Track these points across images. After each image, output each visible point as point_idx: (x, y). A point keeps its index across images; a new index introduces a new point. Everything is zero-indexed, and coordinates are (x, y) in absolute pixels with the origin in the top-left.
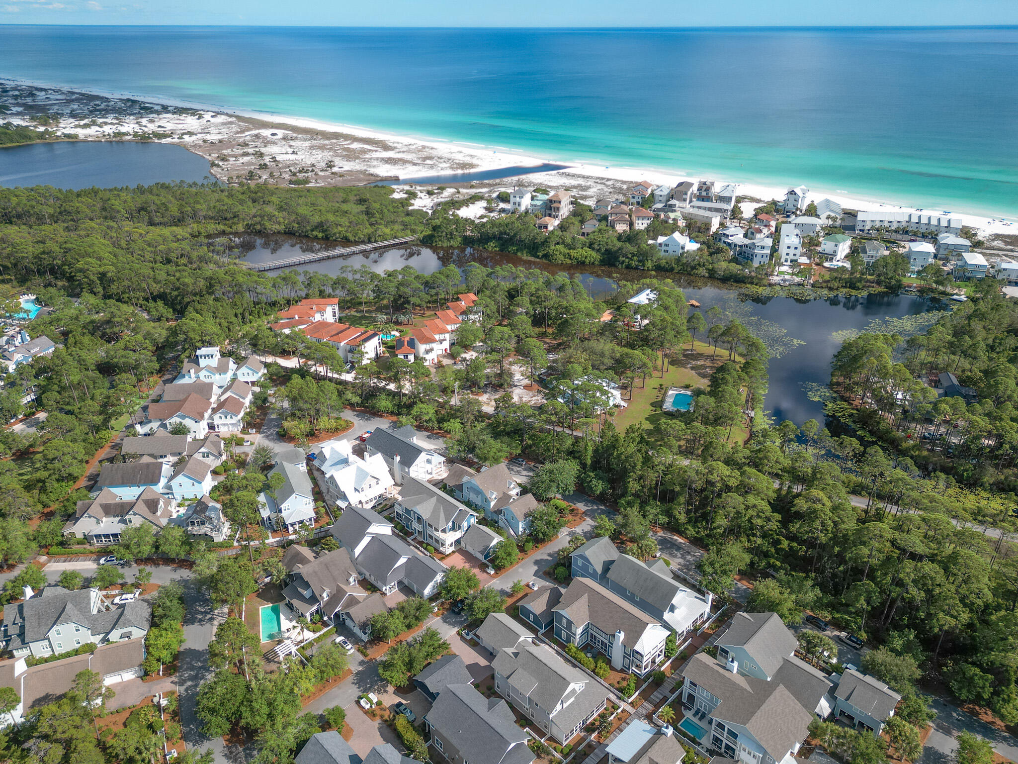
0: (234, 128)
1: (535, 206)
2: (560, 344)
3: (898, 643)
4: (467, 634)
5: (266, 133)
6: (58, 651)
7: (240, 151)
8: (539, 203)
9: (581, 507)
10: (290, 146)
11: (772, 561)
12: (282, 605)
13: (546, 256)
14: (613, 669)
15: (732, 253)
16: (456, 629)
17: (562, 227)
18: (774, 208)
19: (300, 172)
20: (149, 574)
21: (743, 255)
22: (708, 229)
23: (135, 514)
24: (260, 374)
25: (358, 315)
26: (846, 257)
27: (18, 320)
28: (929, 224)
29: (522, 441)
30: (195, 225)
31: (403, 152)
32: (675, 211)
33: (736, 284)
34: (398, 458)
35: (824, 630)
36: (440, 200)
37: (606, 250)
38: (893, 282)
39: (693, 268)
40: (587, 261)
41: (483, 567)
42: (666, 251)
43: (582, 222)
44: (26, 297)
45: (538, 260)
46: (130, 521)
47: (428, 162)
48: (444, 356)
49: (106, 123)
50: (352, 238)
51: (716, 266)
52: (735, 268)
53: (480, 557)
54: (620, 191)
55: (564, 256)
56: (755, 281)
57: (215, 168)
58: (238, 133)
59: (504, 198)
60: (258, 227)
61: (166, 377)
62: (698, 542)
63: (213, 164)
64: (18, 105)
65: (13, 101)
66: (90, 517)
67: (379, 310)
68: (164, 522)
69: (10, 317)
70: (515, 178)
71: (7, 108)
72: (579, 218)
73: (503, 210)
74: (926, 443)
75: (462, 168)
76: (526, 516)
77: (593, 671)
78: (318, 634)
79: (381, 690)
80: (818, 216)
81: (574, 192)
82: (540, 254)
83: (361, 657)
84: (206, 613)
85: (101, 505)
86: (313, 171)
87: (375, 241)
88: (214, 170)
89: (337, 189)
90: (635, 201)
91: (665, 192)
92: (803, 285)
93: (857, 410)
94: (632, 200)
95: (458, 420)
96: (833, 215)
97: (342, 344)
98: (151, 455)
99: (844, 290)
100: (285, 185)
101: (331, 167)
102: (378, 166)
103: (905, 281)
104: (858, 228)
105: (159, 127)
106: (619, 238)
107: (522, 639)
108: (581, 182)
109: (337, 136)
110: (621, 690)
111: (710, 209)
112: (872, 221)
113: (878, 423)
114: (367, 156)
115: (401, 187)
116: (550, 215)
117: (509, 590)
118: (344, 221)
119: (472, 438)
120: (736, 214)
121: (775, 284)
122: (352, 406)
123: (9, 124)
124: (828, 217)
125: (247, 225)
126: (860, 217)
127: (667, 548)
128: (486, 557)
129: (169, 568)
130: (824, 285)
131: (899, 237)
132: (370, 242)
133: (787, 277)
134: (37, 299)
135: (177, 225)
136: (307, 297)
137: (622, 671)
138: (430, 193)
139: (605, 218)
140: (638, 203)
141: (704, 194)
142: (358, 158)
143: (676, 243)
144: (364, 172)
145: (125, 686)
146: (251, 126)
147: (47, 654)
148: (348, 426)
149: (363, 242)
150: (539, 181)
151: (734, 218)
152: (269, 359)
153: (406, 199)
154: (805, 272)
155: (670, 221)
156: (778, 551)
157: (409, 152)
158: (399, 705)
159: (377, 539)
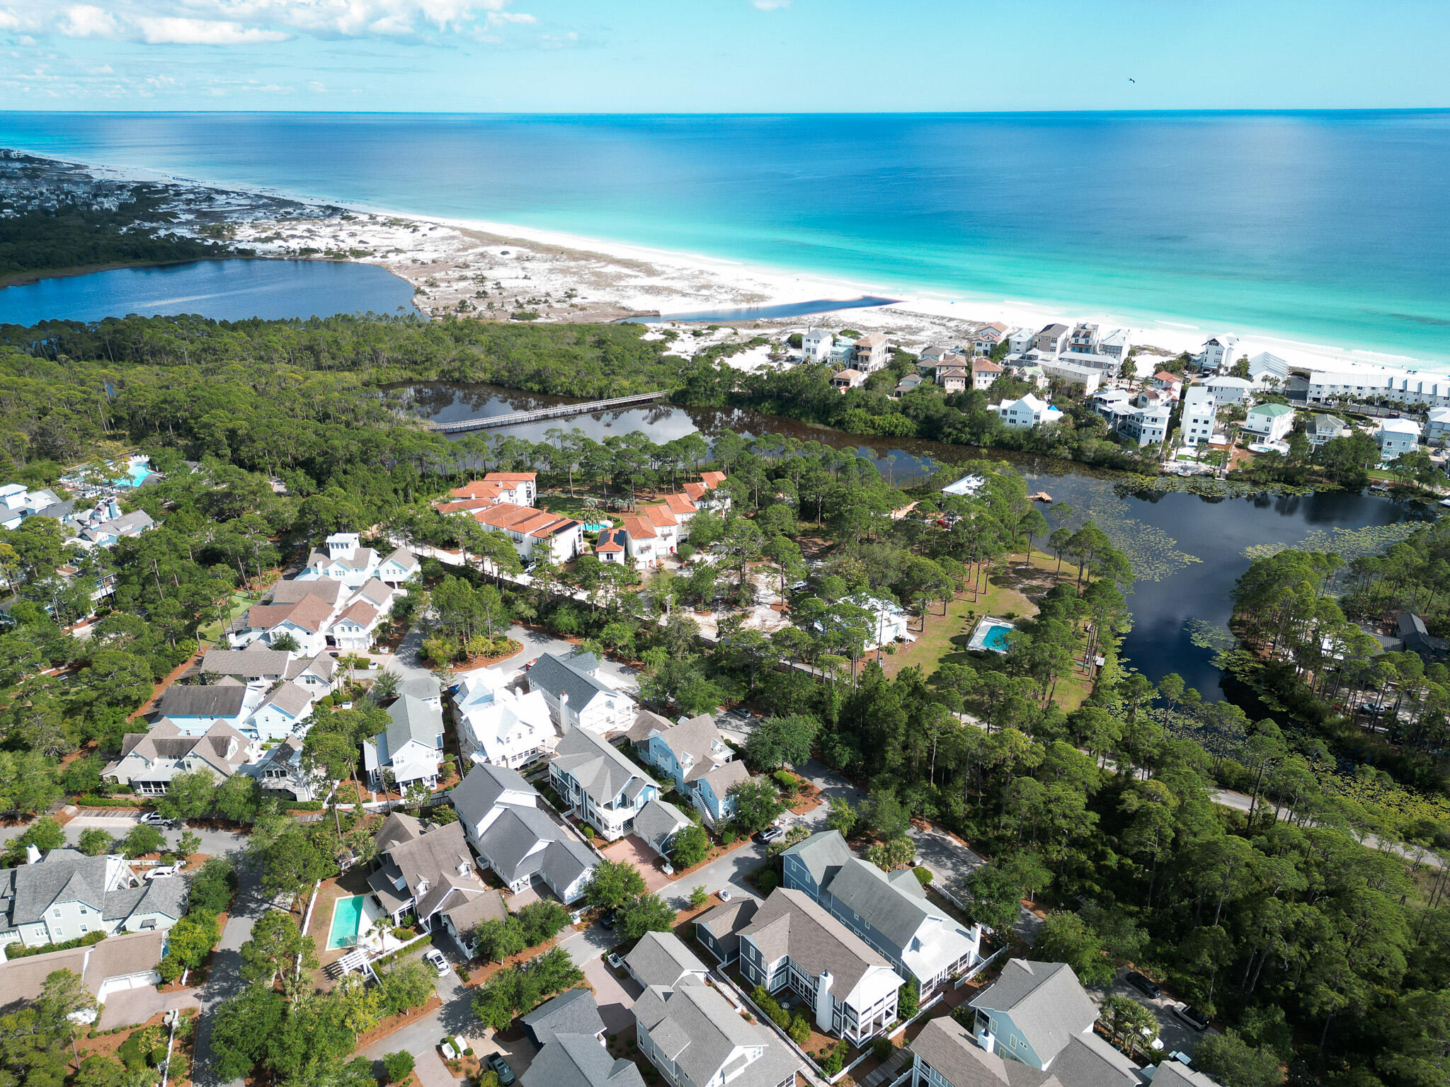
0: (456, 244)
1: (837, 354)
2: (831, 548)
3: (1255, 1026)
4: (615, 960)
5: (495, 250)
6: (57, 939)
7: (457, 275)
8: (842, 350)
9: (819, 784)
10: (524, 269)
11: (1088, 884)
12: (366, 899)
13: (840, 423)
14: (817, 1029)
15: (1110, 427)
16: (602, 951)
17: (868, 384)
18: (1186, 365)
19: (529, 302)
20: (197, 841)
21: (1128, 430)
22: (1082, 392)
23: (195, 756)
24: (410, 572)
25: (563, 496)
26: (1286, 437)
27: (120, 488)
28: (1419, 393)
29: (749, 683)
30: (373, 371)
31: (673, 278)
32: (1036, 365)
33: (1111, 472)
34: (565, 698)
35: (1153, 997)
36: (706, 344)
37: (927, 417)
38: (1352, 476)
39: (1051, 446)
40: (898, 432)
41: (658, 863)
42: (1013, 421)
43: (899, 377)
44: (138, 459)
45: (828, 428)
46: (189, 766)
47: (704, 292)
48: (668, 558)
49: (293, 236)
50: (577, 393)
51: (1083, 444)
52: (1111, 447)
53: (658, 848)
54: (965, 336)
55: (866, 423)
56: (1140, 468)
57: (419, 296)
58: (459, 250)
59: (795, 342)
60: (456, 375)
61: (289, 572)
62: (980, 847)
63: (419, 291)
64: (190, 211)
65: (185, 207)
66: (137, 756)
67: (594, 491)
68: (233, 769)
69: (110, 484)
70: (819, 316)
71: (175, 215)
72: (897, 372)
73: (792, 359)
74: (1363, 720)
75: (748, 301)
76: (731, 792)
77: (786, 1030)
78: (406, 944)
79: (477, 1032)
80: (1249, 377)
81: (898, 337)
82: (832, 420)
83: (458, 982)
84: (263, 901)
85: (154, 741)
86: (546, 302)
87: (609, 397)
88: (418, 299)
89: (571, 326)
90: (981, 349)
91: (1026, 338)
92: (1212, 476)
93: (1265, 663)
94: (977, 349)
95: (664, 648)
96: (1272, 375)
97: (527, 535)
98: (238, 677)
99: (1278, 486)
100: (503, 320)
101: (570, 296)
102: (635, 296)
103: (1372, 476)
104: (1310, 395)
105: (361, 242)
106: (948, 401)
107: (686, 973)
108: (912, 322)
109: (587, 256)
110: (821, 1063)
111: (1088, 364)
112: (1332, 386)
113: (1292, 685)
114: (622, 283)
115: (659, 325)
116: (855, 367)
117: (687, 900)
118: (569, 370)
119: (675, 674)
120: (1127, 370)
121: (1171, 474)
122: (526, 622)
123: (173, 235)
124: (1265, 380)
125: (443, 371)
126: (1314, 379)
127: (934, 853)
128: (664, 849)
129: (230, 834)
130: (1245, 477)
131: (1372, 410)
132: (601, 398)
133: (1191, 464)
134: (150, 462)
135: (350, 370)
136: (497, 470)
137: (831, 1034)
138: (696, 334)
139: (932, 372)
140: (986, 352)
141: (1082, 341)
142: (610, 285)
143: (1028, 411)
144: (613, 305)
145: (132, 997)
146: (478, 242)
147: (41, 942)
148: (514, 648)
149: (592, 399)
150: (852, 320)
151: (1124, 377)
152: (427, 552)
153: (662, 342)
154: (1217, 457)
155: (1026, 379)
156: (1101, 869)
157: (681, 278)
158: (496, 1055)
159: (510, 813)
